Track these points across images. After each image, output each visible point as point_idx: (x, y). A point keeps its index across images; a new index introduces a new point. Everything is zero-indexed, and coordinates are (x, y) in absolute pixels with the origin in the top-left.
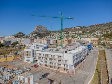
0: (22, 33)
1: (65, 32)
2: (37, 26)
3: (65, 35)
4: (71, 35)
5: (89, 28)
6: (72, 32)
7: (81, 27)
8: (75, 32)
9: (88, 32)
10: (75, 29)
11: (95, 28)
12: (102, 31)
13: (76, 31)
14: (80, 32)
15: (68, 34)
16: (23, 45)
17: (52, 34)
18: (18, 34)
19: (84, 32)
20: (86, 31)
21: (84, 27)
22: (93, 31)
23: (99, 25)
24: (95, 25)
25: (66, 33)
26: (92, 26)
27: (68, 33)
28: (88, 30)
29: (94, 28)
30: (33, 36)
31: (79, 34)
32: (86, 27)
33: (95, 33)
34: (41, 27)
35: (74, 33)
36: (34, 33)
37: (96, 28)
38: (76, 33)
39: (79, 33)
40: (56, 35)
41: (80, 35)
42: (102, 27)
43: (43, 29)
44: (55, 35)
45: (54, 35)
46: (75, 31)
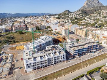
0: (68, 11)
43: (94, 3)
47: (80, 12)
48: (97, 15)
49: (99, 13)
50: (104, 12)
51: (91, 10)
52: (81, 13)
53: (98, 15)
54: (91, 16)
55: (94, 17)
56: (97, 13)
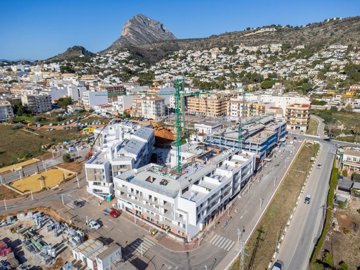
0: (83, 50)
1: (224, 48)
2: (131, 21)
3: (224, 60)
4: (242, 60)
5: (306, 33)
6: (247, 48)
7: (279, 30)
8: (255, 49)
9: (303, 47)
10: (257, 36)
11: (328, 35)
12: (350, 48)
13: (262, 43)
14: (275, 47)
15: (234, 53)
16: (87, 109)
17: (180, 53)
18: (70, 50)
19: (286, 47)
20: (296, 44)
21: (290, 29)
22: (320, 46)
23: (345, 20)
24: (331, 20)
25: (227, 52)
26: (320, 25)
27: (231, 50)
28: (303, 39)
29: (326, 32)
30: (117, 60)
31: (269, 55)
32: (297, 29)
33: (325, 54)
34: (146, 22)
35: (253, 53)
36: (122, 50)
37: (332, 34)
38: (259, 53)
39: (269, 52)
40: (192, 57)
41: (271, 58)
42: (353, 30)
43: (151, 28)
44: (189, 59)
45: (185, 58)
46: (255, 45)
47: (127, 54)
48: (178, 62)
49: (182, 59)
50: (194, 55)
51: (155, 50)
52: (130, 58)
53: (184, 64)
54: (165, 66)
55: (175, 68)
56: (177, 56)
